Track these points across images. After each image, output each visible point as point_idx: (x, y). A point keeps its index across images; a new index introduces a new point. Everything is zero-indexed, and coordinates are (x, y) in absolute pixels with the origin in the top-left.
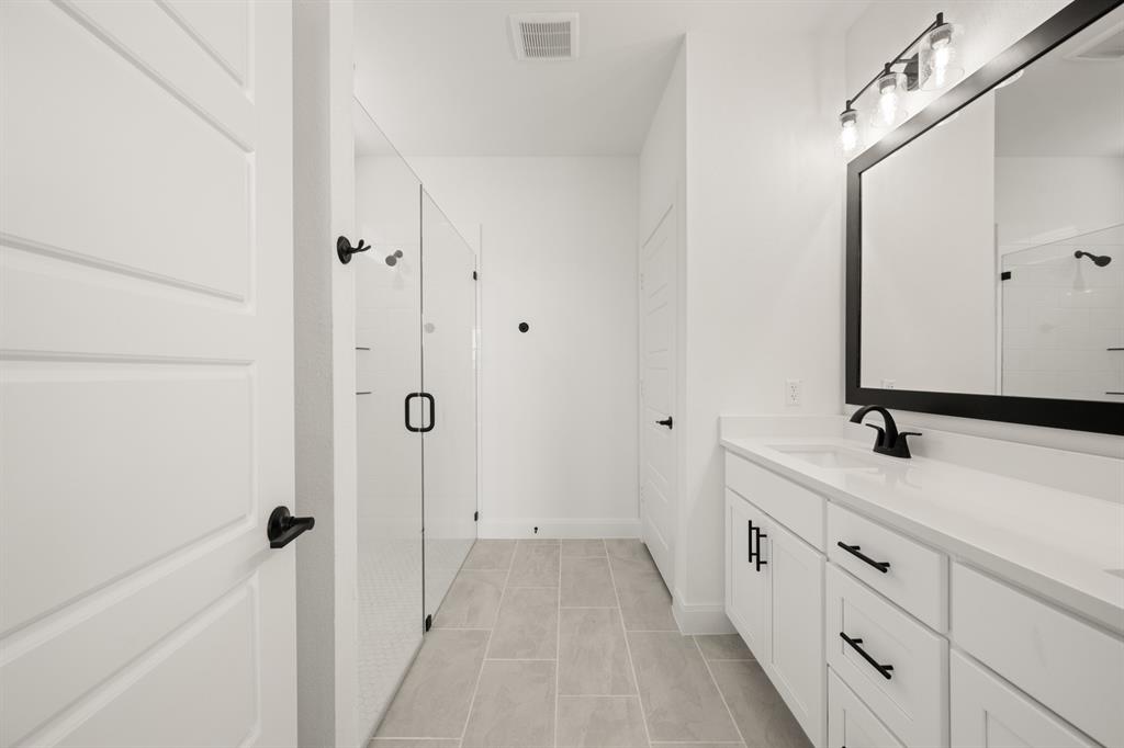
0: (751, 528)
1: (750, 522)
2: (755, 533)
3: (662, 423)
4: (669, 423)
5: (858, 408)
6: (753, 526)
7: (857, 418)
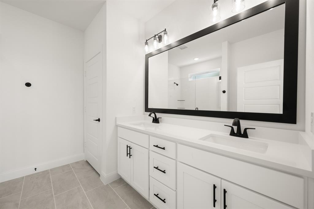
0: (127, 147)
1: (127, 145)
2: (129, 148)
3: (96, 120)
4: (99, 120)
5: (150, 113)
6: (128, 146)
7: (150, 115)
